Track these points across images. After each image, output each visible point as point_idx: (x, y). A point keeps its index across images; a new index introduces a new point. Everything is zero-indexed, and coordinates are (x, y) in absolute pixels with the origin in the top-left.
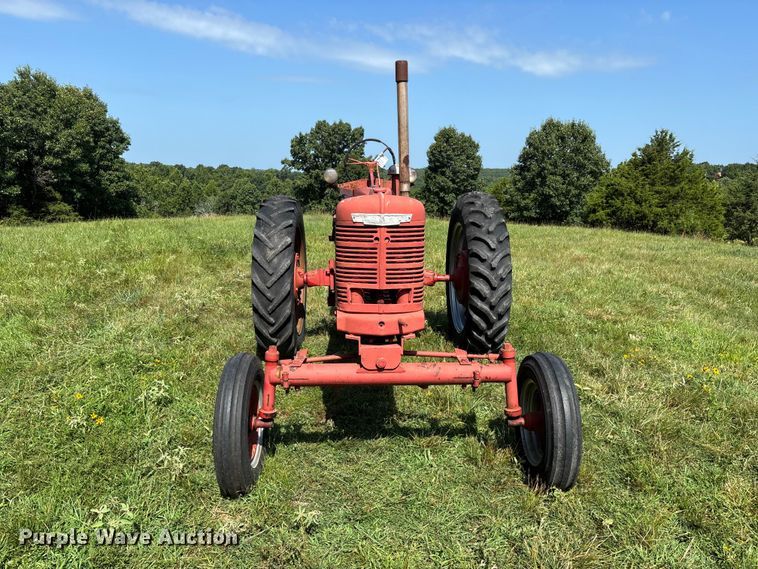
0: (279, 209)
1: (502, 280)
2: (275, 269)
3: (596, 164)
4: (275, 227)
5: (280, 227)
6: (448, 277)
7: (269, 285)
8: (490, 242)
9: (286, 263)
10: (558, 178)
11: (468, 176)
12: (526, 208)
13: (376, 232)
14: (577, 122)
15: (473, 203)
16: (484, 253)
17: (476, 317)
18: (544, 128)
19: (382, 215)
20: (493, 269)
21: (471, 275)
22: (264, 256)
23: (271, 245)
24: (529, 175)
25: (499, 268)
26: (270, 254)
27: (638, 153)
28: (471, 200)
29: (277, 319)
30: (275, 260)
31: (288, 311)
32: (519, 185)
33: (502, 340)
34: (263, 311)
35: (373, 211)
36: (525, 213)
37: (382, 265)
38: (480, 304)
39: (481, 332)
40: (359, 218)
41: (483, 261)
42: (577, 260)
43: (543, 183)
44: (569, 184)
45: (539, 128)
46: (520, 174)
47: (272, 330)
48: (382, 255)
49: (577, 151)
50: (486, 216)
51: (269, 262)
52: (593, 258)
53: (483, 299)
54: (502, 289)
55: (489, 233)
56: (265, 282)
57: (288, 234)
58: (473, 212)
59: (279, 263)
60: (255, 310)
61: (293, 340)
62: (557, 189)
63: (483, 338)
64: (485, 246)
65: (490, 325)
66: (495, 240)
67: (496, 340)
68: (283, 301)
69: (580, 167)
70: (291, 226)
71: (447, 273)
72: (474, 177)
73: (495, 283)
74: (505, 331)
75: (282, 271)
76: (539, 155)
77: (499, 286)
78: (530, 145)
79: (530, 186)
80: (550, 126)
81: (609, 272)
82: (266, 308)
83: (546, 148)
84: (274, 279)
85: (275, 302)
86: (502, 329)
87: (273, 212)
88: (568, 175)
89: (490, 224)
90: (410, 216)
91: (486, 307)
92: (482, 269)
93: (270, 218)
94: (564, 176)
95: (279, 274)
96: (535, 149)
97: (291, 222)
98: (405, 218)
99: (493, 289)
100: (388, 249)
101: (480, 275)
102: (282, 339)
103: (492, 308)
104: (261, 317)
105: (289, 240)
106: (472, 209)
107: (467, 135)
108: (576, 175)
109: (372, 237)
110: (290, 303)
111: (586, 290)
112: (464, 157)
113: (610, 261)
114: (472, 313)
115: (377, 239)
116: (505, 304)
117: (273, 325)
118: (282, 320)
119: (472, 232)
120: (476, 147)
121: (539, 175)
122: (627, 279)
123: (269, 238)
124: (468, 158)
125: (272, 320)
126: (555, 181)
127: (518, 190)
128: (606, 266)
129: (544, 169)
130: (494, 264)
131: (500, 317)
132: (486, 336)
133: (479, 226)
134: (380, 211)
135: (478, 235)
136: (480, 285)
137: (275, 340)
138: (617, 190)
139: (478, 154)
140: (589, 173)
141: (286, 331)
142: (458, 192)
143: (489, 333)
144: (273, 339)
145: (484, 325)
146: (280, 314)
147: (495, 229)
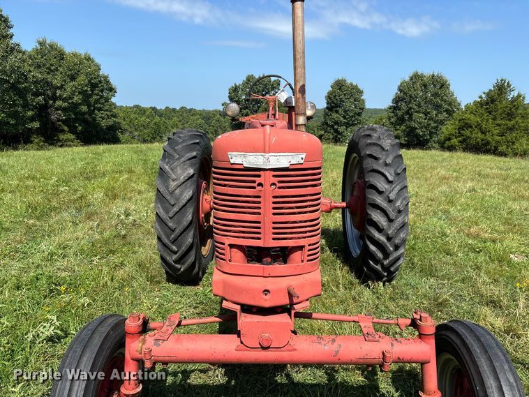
0: (184, 141)
1: (399, 212)
2: (177, 199)
3: (450, 104)
4: (178, 159)
5: (183, 159)
6: (344, 204)
7: (171, 214)
8: (388, 175)
9: (188, 193)
10: (422, 115)
11: (355, 113)
12: (398, 137)
13: (259, 176)
14: (436, 74)
15: (369, 136)
16: (381, 185)
17: (372, 248)
18: (411, 79)
19: (267, 155)
20: (390, 201)
21: (368, 205)
22: (167, 187)
23: (174, 176)
24: (400, 113)
25: (397, 199)
26: (173, 184)
27: (484, 96)
28: (367, 133)
29: (179, 247)
30: (177, 191)
31: (190, 240)
32: (392, 120)
33: (397, 269)
34: (166, 240)
35: (255, 150)
37: (268, 217)
38: (377, 235)
39: (377, 261)
40: (237, 159)
41: (380, 193)
42: (444, 179)
43: (410, 118)
44: (429, 119)
45: (407, 79)
46: (393, 112)
47: (175, 257)
48: (267, 205)
49: (435, 95)
50: (383, 149)
51: (172, 193)
52: (457, 177)
53: (380, 230)
54: (400, 220)
55: (386, 165)
56: (167, 212)
57: (191, 166)
58: (370, 144)
59: (181, 194)
60: (159, 239)
61: (197, 266)
62: (420, 123)
63: (379, 267)
64: (383, 178)
65: (386, 255)
66: (393, 172)
67: (392, 269)
68: (185, 230)
69: (438, 107)
70: (195, 157)
71: (343, 201)
72: (359, 114)
73: (392, 215)
74: (401, 261)
75: (184, 202)
76: (408, 99)
77: (397, 217)
78: (401, 91)
79: (401, 120)
80: (416, 77)
81: (474, 190)
82: (168, 237)
83: (412, 93)
84: (176, 209)
85: (177, 232)
86: (398, 259)
87: (178, 144)
88: (429, 113)
89: (387, 156)
90: (304, 156)
91: (383, 239)
92: (379, 200)
93: (175, 151)
94: (426, 113)
95: (181, 204)
96: (404, 94)
97: (195, 154)
98: (297, 159)
99: (390, 221)
100: (274, 197)
101: (377, 207)
102: (186, 265)
103: (389, 239)
104: (164, 245)
105: (191, 171)
106: (369, 141)
107: (354, 84)
108: (435, 112)
109: (254, 182)
110: (192, 232)
111: (459, 208)
112: (352, 100)
113: (472, 180)
114: (368, 243)
115: (260, 184)
116: (402, 235)
117: (176, 253)
118: (184, 248)
119: (370, 163)
120: (361, 92)
121: (407, 113)
122: (491, 196)
123: (172, 170)
124: (355, 100)
125: (174, 248)
126: (418, 117)
127: (392, 123)
128: (469, 185)
129: (411, 108)
130: (392, 196)
131: (397, 248)
132: (383, 266)
133: (376, 158)
134: (264, 150)
135: (376, 167)
136: (377, 216)
137: (179, 266)
138: (467, 124)
139: (362, 98)
140: (444, 111)
141: (189, 258)
142: (348, 125)
143: (386, 262)
144: (177, 265)
145: (380, 255)
146: (182, 242)
147: (392, 161)
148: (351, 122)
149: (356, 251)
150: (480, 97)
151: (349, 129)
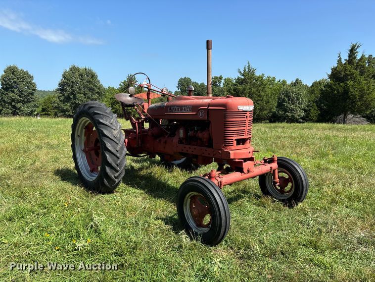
3: (99, 88)
10: (82, 95)
11: (29, 93)
12: (67, 111)
14: (87, 68)
18: (71, 70)
24: (66, 94)
27: (122, 84)
32: (62, 98)
36: (67, 113)
43: (75, 98)
44: (88, 98)
45: (68, 70)
46: (61, 93)
49: (89, 82)
62: (82, 101)
69: (91, 90)
72: (32, 94)
76: (70, 83)
78: (65, 78)
79: (67, 99)
80: (74, 69)
83: (74, 79)
88: (86, 94)
94: (85, 94)
96: (67, 80)
107: (25, 70)
108: (91, 93)
112: (25, 83)
120: (32, 77)
121: (72, 93)
124: (27, 83)
126: (80, 96)
127: (61, 101)
129: (74, 91)
139: (33, 82)
140: (96, 93)
142: (24, 102)
148: (26, 100)
150: (120, 85)
151: (25, 105)
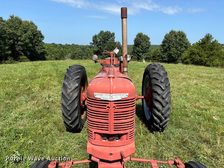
0: (73, 72)
1: (167, 103)
2: (71, 97)
3: (186, 44)
4: (71, 79)
5: (73, 79)
6: (143, 97)
7: (68, 104)
8: (162, 87)
9: (76, 95)
10: (174, 48)
11: (146, 48)
12: (164, 58)
13: (108, 104)
14: (180, 31)
15: (154, 69)
16: (159, 91)
17: (155, 118)
18: (170, 33)
19: (111, 95)
20: (163, 98)
21: (153, 100)
22: (67, 92)
23: (69, 87)
24: (165, 48)
25: (166, 98)
26: (69, 91)
27: (200, 41)
29: (72, 118)
30: (71, 94)
31: (77, 115)
32: (162, 50)
33: (166, 127)
34: (66, 115)
35: (106, 92)
36: (164, 59)
37: (112, 121)
38: (157, 113)
39: (157, 124)
40: (98, 96)
41: (159, 95)
42: (184, 79)
43: (170, 50)
44: (178, 50)
45: (168, 33)
46: (162, 47)
47: (70, 122)
48: (111, 116)
49: (180, 40)
50: (160, 75)
51: (69, 95)
52: (189, 78)
53: (159, 111)
55: (161, 82)
56: (67, 103)
57: (77, 82)
59: (73, 95)
60: (63, 114)
61: (80, 125)
62: (174, 52)
63: (158, 126)
64: (160, 88)
65: (161, 121)
66: (164, 85)
67: (164, 127)
68: (74, 111)
69: (181, 45)
70: (79, 78)
71: (142, 95)
73: (164, 104)
74: (167, 123)
75: (74, 98)
76: (169, 41)
77: (166, 105)
78: (166, 38)
79: (166, 51)
80: (172, 32)
81: (197, 84)
82: (67, 114)
83: (170, 39)
84: (70, 102)
85: (71, 111)
86: (166, 123)
87: (71, 72)
88: (177, 48)
89: (162, 79)
90: (128, 94)
91: (160, 114)
92: (158, 98)
93: (70, 76)
94: (176, 48)
95: (73, 100)
97: (78, 77)
98: (125, 96)
99: (163, 107)
100: (115, 113)
101: (157, 101)
102: (75, 125)
103: (162, 114)
104: (65, 117)
105: (77, 85)
106: (154, 72)
107: (146, 35)
108: (180, 47)
109: (106, 106)
110: (77, 111)
111: (191, 93)
112: (145, 42)
113: (196, 79)
114: (154, 116)
115: (108, 107)
116: (168, 113)
117: (70, 120)
118: (74, 118)
119: (154, 82)
120: (149, 39)
121: (168, 47)
123: (69, 84)
124: (146, 42)
125: (70, 118)
126: (173, 49)
127: (162, 52)
128: (195, 82)
129: (170, 46)
130: (164, 96)
131: (166, 118)
132: (160, 125)
133: (157, 79)
134: (110, 92)
135: (157, 83)
136: (157, 105)
137: (72, 126)
138: (193, 52)
139: (149, 41)
140: (184, 47)
141: (76, 122)
142: (143, 52)
143: (161, 124)
144: (71, 125)
145: (159, 121)
146: (73, 116)
147: (164, 81)
149: (148, 117)
150: (199, 41)
